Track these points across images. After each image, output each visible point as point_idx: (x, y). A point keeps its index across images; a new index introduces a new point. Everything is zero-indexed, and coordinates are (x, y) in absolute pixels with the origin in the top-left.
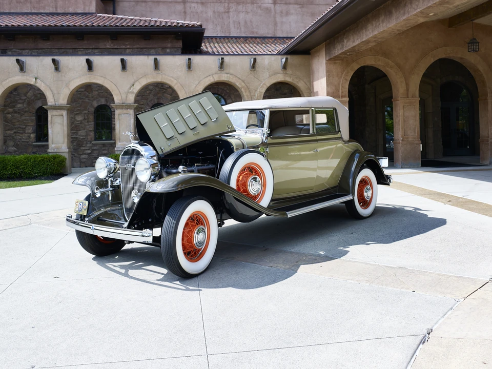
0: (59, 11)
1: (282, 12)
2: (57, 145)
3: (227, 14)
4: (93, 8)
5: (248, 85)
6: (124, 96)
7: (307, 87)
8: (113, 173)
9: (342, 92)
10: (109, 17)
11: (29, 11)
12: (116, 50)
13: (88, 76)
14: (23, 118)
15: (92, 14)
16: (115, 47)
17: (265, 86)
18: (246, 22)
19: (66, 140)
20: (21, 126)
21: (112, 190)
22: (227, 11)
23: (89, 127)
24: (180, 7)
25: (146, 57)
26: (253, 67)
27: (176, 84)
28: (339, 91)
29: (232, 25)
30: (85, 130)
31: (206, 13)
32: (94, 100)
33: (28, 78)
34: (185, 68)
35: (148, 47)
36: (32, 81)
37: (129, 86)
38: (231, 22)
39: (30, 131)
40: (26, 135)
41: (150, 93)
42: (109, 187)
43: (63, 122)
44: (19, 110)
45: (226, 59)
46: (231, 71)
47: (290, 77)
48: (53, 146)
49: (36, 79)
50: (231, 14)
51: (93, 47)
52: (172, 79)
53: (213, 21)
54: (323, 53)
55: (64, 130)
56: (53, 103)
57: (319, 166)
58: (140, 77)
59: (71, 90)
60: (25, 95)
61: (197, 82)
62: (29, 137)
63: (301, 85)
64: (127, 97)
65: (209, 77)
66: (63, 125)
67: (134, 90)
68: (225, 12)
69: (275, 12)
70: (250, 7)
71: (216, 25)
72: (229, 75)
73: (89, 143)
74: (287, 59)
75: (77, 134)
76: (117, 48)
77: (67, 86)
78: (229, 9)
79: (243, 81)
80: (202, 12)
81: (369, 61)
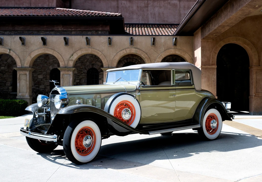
0: (32, 6)
1: (184, 7)
2: (23, 94)
3: (146, 8)
4: (54, 4)
5: (149, 56)
6: (66, 62)
7: (191, 58)
8: (46, 104)
9: (212, 62)
10: (64, 10)
11: (13, 6)
12: (66, 32)
13: (43, 49)
14: (5, 76)
15: (53, 8)
16: (65, 30)
17: (161, 57)
18: (159, 14)
19: (28, 91)
20: (4, 81)
21: (46, 114)
22: (146, 6)
23: (47, 83)
24: (114, 4)
25: (81, 37)
26: (154, 43)
27: (101, 55)
28: (210, 61)
29: (150, 16)
30: (44, 85)
31: (132, 7)
32: (50, 65)
33: (5, 49)
34: (107, 44)
35: (86, 30)
36: (7, 52)
37: (69, 56)
38: (149, 13)
39: (9, 85)
40: (6, 87)
41: (87, 61)
42: (44, 112)
43: (27, 78)
44: (2, 71)
45: (135, 38)
46: (139, 47)
47: (179, 51)
48: (20, 94)
49: (10, 50)
50: (149, 8)
51: (50, 29)
52: (99, 52)
53: (137, 13)
54: (200, 34)
55: (27, 84)
56: (21, 66)
57: (177, 106)
58: (77, 50)
59: (32, 58)
60: (6, 61)
61: (115, 54)
62: (8, 88)
63: (186, 56)
64: (68, 63)
65: (123, 51)
66: (27, 81)
67: (73, 59)
68: (145, 7)
69: (180, 7)
70: (162, 3)
71: (139, 16)
72: (136, 49)
73: (46, 93)
74: (176, 38)
75: (39, 87)
76: (66, 31)
77: (30, 55)
78: (148, 5)
79: (146, 54)
80: (129, 7)
81: (232, 41)
